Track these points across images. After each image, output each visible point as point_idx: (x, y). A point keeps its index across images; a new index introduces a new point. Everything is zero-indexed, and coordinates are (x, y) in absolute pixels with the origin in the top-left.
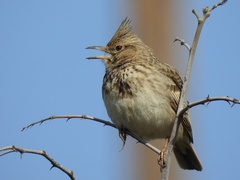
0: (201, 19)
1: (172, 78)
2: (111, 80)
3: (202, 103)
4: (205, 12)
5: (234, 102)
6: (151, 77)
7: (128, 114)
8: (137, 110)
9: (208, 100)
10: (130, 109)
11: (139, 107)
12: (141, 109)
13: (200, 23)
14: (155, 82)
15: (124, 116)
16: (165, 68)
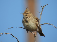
0: (43, 8)
1: (36, 19)
2: (24, 19)
3: (43, 24)
4: (44, 6)
5: (50, 24)
6: (32, 19)
7: (27, 26)
8: (29, 26)
9: (44, 24)
10: (28, 26)
11: (29, 25)
13: (43, 9)
14: (33, 20)
15: (26, 27)
16: (35, 17)
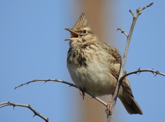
0: (135, 16)
1: (113, 55)
3: (135, 73)
4: (138, 12)
5: (157, 73)
6: (98, 52)
7: (83, 78)
9: (140, 71)
11: (89, 73)
12: (91, 74)
13: (134, 19)
16: (108, 47)
